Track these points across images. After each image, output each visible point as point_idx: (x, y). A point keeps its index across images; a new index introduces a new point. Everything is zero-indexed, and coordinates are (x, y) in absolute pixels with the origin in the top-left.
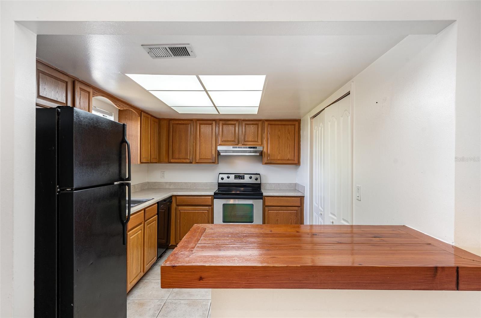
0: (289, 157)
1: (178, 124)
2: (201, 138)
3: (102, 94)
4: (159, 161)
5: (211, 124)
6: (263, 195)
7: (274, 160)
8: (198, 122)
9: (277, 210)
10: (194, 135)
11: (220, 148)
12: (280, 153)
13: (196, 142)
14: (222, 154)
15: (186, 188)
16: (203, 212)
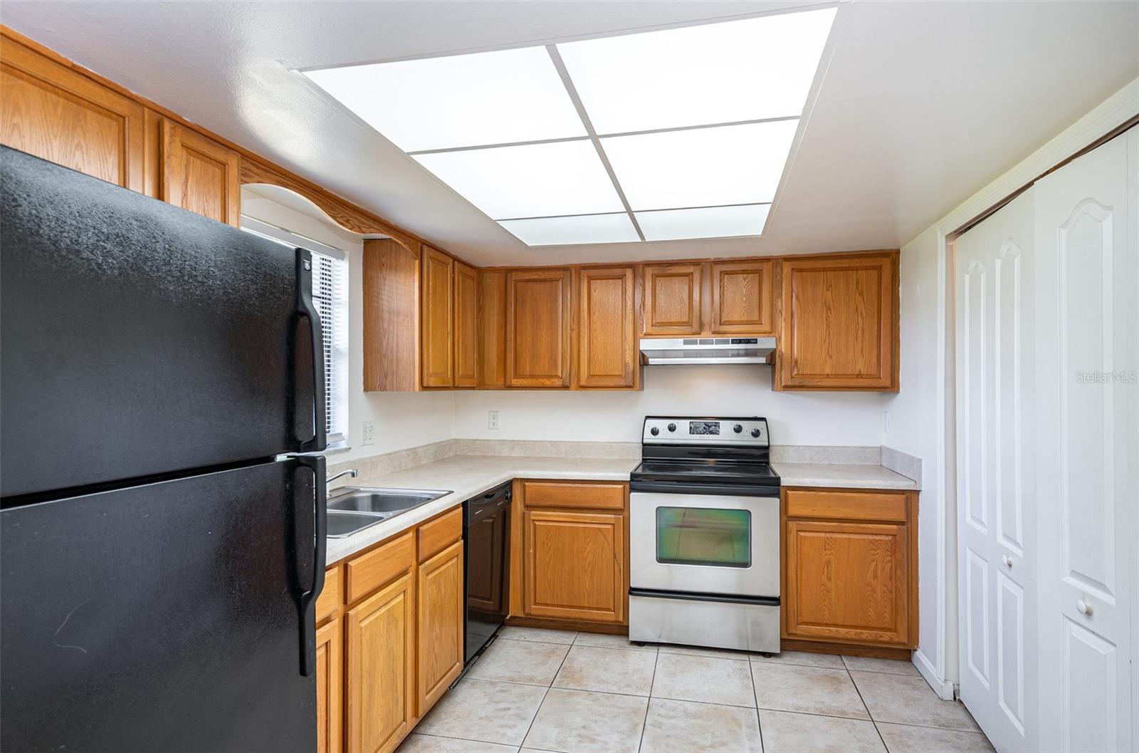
0: (860, 366)
1: (529, 281)
2: (594, 318)
3: (279, 179)
4: (481, 385)
5: (622, 277)
6: (782, 484)
7: (812, 376)
8: (584, 274)
9: (829, 532)
10: (573, 310)
11: (646, 345)
12: (831, 357)
13: (579, 328)
14: (652, 361)
15: (554, 456)
16: (599, 529)
